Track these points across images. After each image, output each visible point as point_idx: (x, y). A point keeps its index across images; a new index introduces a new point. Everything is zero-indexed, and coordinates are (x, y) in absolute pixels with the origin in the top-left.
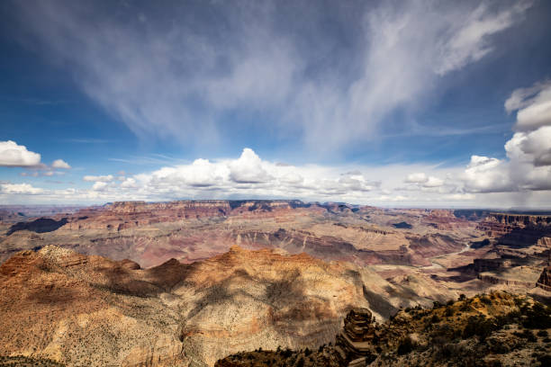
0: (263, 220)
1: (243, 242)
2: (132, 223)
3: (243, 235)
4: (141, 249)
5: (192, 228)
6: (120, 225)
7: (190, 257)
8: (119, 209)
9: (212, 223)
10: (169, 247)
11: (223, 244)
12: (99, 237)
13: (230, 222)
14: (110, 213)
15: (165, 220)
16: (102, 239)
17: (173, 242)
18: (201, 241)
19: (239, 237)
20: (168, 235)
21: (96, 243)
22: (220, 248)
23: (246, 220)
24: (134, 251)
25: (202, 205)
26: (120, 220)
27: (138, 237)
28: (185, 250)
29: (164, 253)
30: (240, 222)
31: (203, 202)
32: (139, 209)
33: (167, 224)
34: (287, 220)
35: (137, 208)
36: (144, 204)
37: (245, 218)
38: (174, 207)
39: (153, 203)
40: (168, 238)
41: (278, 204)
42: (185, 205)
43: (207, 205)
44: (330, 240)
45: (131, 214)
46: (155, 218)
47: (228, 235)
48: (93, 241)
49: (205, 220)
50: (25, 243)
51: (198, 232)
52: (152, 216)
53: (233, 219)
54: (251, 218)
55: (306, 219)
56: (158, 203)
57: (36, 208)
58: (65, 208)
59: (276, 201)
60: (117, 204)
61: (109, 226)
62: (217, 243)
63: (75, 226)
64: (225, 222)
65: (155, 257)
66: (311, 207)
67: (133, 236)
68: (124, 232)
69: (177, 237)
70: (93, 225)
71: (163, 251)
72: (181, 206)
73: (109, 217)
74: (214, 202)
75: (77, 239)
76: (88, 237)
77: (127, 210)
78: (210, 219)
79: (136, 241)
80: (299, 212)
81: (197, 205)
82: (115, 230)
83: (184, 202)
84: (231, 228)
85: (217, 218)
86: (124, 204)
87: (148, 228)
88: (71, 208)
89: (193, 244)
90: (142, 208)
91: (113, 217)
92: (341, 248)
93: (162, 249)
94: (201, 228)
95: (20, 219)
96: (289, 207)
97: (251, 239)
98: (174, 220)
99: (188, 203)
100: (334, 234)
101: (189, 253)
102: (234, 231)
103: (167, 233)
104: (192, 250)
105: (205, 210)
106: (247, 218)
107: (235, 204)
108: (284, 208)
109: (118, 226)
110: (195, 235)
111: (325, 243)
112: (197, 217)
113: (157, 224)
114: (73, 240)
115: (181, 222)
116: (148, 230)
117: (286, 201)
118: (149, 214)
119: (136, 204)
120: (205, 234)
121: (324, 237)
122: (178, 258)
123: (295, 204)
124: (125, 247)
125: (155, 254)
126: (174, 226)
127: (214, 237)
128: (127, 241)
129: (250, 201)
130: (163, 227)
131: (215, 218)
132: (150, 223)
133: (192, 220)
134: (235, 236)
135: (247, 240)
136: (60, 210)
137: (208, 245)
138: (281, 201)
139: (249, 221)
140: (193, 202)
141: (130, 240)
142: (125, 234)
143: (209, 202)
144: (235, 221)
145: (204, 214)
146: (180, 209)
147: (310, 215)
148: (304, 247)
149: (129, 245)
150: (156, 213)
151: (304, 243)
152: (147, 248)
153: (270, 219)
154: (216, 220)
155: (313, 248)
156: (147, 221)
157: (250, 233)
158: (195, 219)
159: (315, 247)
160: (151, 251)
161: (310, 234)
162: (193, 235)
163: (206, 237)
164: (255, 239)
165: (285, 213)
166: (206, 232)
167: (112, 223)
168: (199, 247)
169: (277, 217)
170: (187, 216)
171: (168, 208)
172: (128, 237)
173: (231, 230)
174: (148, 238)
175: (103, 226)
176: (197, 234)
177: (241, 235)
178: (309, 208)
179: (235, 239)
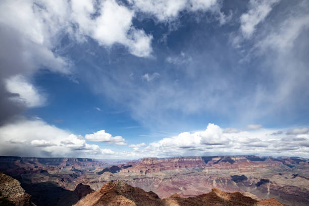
0: (230, 170)
1: (218, 185)
2: (152, 170)
4: (157, 186)
5: (184, 174)
6: (146, 171)
7: (185, 194)
8: (145, 162)
9: (195, 171)
10: (171, 186)
11: (204, 187)
12: (137, 177)
13: (207, 171)
14: (141, 164)
15: (168, 169)
16: (138, 179)
17: (173, 183)
18: (190, 183)
19: (214, 182)
20: (171, 178)
21: (136, 180)
22: (203, 189)
23: (217, 170)
24: (153, 187)
25: (188, 159)
26: (146, 168)
27: (155, 178)
28: (181, 188)
29: (169, 189)
30: (214, 171)
32: (155, 162)
33: (169, 171)
34: (249, 171)
35: (154, 161)
36: (157, 159)
37: (217, 168)
38: (172, 161)
39: (161, 159)
40: (170, 180)
41: (238, 158)
43: (191, 159)
44: (294, 189)
45: (151, 165)
46: (163, 167)
47: (207, 180)
48: (134, 179)
49: (191, 169)
50: (108, 178)
51: (188, 177)
52: (161, 166)
53: (209, 169)
54: (221, 169)
55: (265, 170)
56: (163, 159)
57: (111, 161)
58: (122, 161)
59: (237, 156)
60: (144, 159)
61: (141, 171)
62: (201, 185)
63: (126, 170)
64: (204, 171)
65: (165, 192)
67: (152, 178)
68: (148, 175)
69: (176, 180)
70: (134, 170)
71: (168, 189)
72: (176, 160)
73: (141, 166)
74: (195, 158)
76: (132, 177)
77: (149, 162)
78: (194, 169)
79: (154, 181)
80: (257, 164)
81: (185, 160)
82: (144, 174)
83: (177, 158)
84: (208, 175)
85: (198, 168)
86: (147, 159)
87: (159, 173)
88: (125, 161)
89: (185, 185)
91: (143, 166)
93: (167, 187)
94: (189, 174)
95: (105, 166)
96: (248, 161)
97: (223, 184)
98: (173, 169)
99: (180, 159)
101: (183, 190)
102: (210, 177)
103: (170, 177)
104: (185, 189)
105: (190, 163)
106: (218, 169)
107: (207, 159)
108: (243, 161)
109: (145, 172)
111: (289, 191)
112: (186, 167)
113: (164, 171)
114: (126, 178)
115: (177, 170)
116: (161, 174)
117: (244, 156)
118: (159, 164)
119: (153, 159)
120: (192, 179)
122: (179, 193)
123: (253, 159)
124: (149, 184)
125: (164, 189)
126: (173, 172)
127: (197, 181)
128: (150, 180)
129: (217, 157)
130: (167, 173)
134: (212, 181)
135: (220, 184)
136: (120, 162)
137: (194, 186)
138: (240, 156)
139: (219, 170)
140: (183, 158)
141: (151, 179)
142: (148, 176)
143: (192, 157)
144: (210, 170)
145: (190, 165)
146: (176, 162)
147: (267, 167)
148: (269, 193)
149: (151, 183)
150: (163, 164)
151: (268, 190)
152: (160, 186)
153: (235, 170)
154: (197, 170)
155: (278, 195)
156: (159, 169)
157: (222, 179)
158: (184, 169)
159: (279, 194)
160: (162, 187)
161: (272, 183)
162: (185, 179)
163: (192, 181)
164: (226, 183)
165: (246, 165)
166: (192, 177)
167: (142, 170)
168: (189, 187)
169: (240, 168)
170: (180, 167)
171: (169, 161)
172: (150, 178)
173: (208, 177)
174: (160, 179)
175: (139, 171)
176: (187, 178)
177: (216, 180)
178: (265, 162)
179: (212, 184)
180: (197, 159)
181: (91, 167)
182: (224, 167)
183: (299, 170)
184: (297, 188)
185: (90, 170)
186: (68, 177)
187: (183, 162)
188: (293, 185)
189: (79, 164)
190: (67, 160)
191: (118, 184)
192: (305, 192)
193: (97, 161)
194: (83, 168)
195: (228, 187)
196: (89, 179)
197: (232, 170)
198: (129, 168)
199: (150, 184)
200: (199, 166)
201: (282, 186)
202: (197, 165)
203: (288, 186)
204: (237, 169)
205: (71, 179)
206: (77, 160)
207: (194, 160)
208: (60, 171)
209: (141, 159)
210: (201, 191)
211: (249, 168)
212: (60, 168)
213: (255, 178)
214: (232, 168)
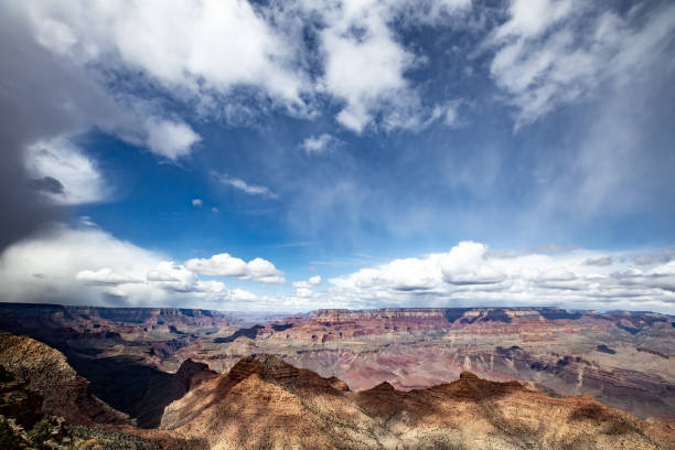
0: (501, 336)
1: (474, 367)
2: (336, 334)
3: (473, 358)
4: (346, 367)
5: (403, 344)
6: (325, 336)
7: (404, 383)
8: (323, 318)
9: (428, 338)
10: (377, 367)
11: (445, 369)
12: (305, 349)
13: (452, 338)
14: (314, 322)
15: (370, 332)
16: (307, 351)
17: (381, 361)
18: (416, 361)
19: (467, 359)
20: (376, 351)
21: (302, 355)
22: (442, 374)
23: (474, 336)
24: (339, 368)
25: (413, 314)
26: (324, 330)
27: (343, 351)
28: (397, 372)
29: (372, 374)
30: (467, 338)
31: (415, 310)
32: (343, 318)
33: (372, 337)
34: (542, 339)
35: (340, 317)
36: (348, 312)
37: (473, 333)
38: (380, 316)
39: (355, 312)
40: (375, 355)
41: (522, 313)
42: (393, 314)
43: (419, 314)
44: (634, 377)
45: (335, 324)
46: (360, 329)
47: (451, 356)
48: (299, 353)
49: (419, 334)
50: (244, 350)
51: (412, 350)
52: (356, 327)
53: (457, 334)
54: (482, 334)
55: (575, 338)
56: (361, 311)
57: (251, 316)
59: (519, 309)
60: (320, 313)
61: (313, 337)
62: (439, 366)
63: (283, 334)
64: (446, 338)
65: (362, 378)
66: (583, 319)
67: (337, 350)
68: (330, 344)
69: (386, 355)
70: (298, 334)
71: (370, 372)
72: (389, 315)
73: (314, 327)
74: (428, 310)
75: (284, 349)
76: (296, 348)
77: (330, 319)
78: (424, 333)
79: (341, 356)
80: (562, 325)
81: (407, 314)
82: (319, 342)
83: (391, 310)
84: (455, 346)
85: (434, 332)
86: (327, 312)
87: (352, 341)
89: (405, 365)
90: (346, 317)
91: (317, 326)
92: (663, 394)
93: (369, 369)
94: (414, 344)
95: (240, 326)
96: (542, 318)
97: (485, 364)
98: (381, 333)
99: (396, 312)
100: (639, 367)
101: (402, 376)
102: (459, 351)
103: (374, 349)
104: (405, 373)
105: (418, 321)
106: (477, 333)
107: (454, 315)
108: (533, 319)
109: (321, 338)
110: (407, 353)
111: (623, 381)
112: (409, 329)
113: (362, 337)
114: (281, 350)
115: (389, 336)
116: (353, 343)
117: (533, 309)
118: (352, 324)
119: (339, 312)
120: (421, 353)
121: (617, 370)
122: (392, 382)
123: (552, 314)
124: (329, 362)
125: (362, 374)
126: (380, 340)
127: (432, 357)
128: (332, 355)
129: (477, 309)
130: (368, 340)
131: (431, 332)
132: (354, 335)
133: (402, 333)
134: (461, 358)
135: (479, 365)
137: (425, 368)
138: (525, 309)
139: (478, 337)
140: (402, 310)
141: (334, 353)
142: (329, 347)
143: (420, 310)
144: (460, 337)
145: (416, 326)
146: (387, 319)
147: (582, 332)
148: (580, 385)
149: (334, 360)
150: (361, 323)
151: (580, 378)
152: (353, 366)
153: (512, 336)
154: (432, 335)
155: (598, 387)
156: (352, 333)
157: (484, 355)
158: (406, 333)
159: (602, 386)
160: (358, 369)
161: (588, 363)
162: (405, 353)
163: (422, 357)
164: (492, 363)
165: (536, 327)
166: (420, 349)
167: (317, 333)
168: (414, 369)
169: (523, 333)
170: (395, 329)
171: (373, 317)
172: (332, 351)
173: (455, 350)
174: (354, 353)
175: (309, 337)
176: (410, 353)
177: (471, 357)
178: (578, 320)
179: (463, 363)
180: (433, 314)
181: (211, 327)
182: (490, 331)
183: (649, 338)
184: (641, 373)
185: (208, 334)
186: (163, 346)
187: (403, 319)
188: (632, 368)
189: (184, 321)
190: (158, 313)
191: (265, 362)
192: (657, 383)
193: (223, 316)
194: (194, 330)
195: (494, 371)
196: (205, 351)
197: (507, 336)
198: (288, 331)
199: (333, 362)
200: (436, 328)
201: (610, 370)
202: (431, 326)
203: (622, 370)
204: (517, 335)
205: (168, 349)
206: (180, 313)
207: (427, 315)
208: (146, 335)
209: (315, 312)
210: (437, 378)
211: (542, 334)
212: (146, 330)
213: (553, 354)
214: (506, 332)
